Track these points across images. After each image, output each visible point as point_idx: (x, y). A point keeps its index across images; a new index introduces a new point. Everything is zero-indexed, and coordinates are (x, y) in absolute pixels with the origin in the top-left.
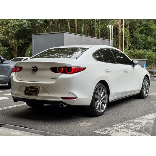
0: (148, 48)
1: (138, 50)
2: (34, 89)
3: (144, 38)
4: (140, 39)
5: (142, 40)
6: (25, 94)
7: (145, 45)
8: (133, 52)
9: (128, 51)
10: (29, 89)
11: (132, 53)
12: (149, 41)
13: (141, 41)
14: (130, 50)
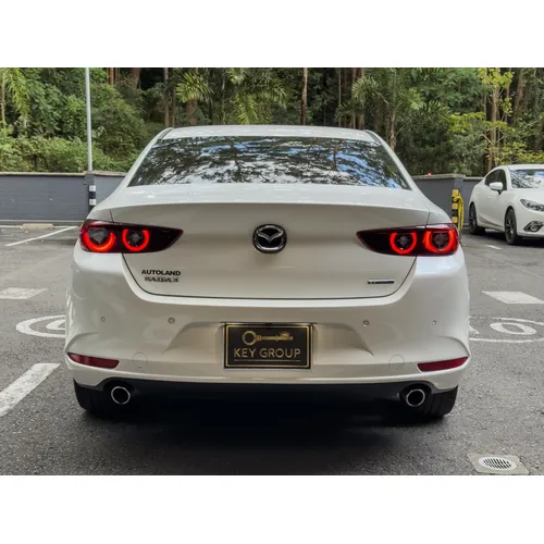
0: (73, 134)
1: (46, 137)
2: (285, 336)
3: (56, 99)
4: (43, 100)
5: (50, 104)
6: (232, 361)
7: (61, 123)
8: (31, 145)
9: (14, 140)
10: (250, 338)
11: (27, 147)
12: (75, 110)
13: (50, 107)
14: (20, 139)
